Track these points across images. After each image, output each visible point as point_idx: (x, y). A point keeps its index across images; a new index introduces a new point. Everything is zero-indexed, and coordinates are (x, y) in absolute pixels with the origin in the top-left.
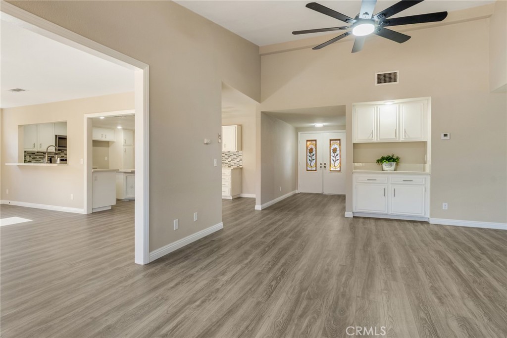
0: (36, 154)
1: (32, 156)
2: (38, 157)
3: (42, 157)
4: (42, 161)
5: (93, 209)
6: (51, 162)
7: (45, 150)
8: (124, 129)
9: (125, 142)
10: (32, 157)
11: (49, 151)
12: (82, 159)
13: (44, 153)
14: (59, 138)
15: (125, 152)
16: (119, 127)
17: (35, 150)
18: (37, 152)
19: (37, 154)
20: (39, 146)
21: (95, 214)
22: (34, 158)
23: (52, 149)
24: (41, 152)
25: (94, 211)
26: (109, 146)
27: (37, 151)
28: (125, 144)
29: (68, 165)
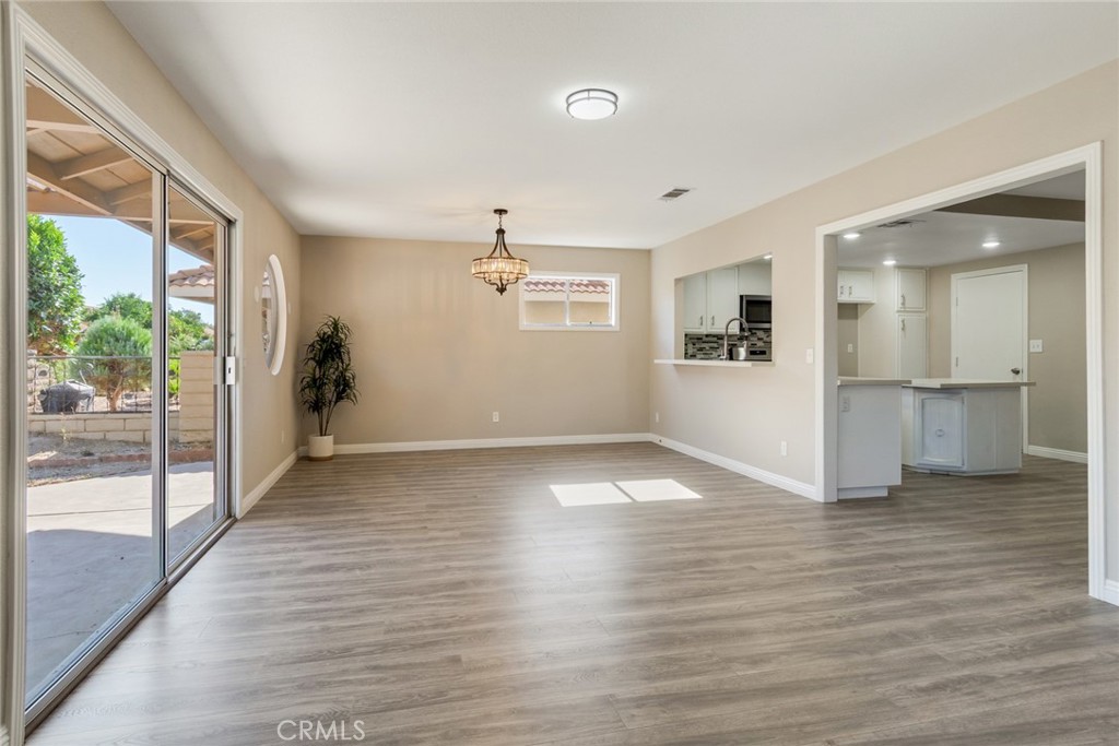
0: (705, 339)
1: (699, 345)
2: (706, 346)
3: (715, 345)
4: (715, 354)
5: (838, 490)
6: (731, 358)
7: (723, 331)
8: (898, 267)
9: (903, 304)
10: (697, 346)
11: (730, 331)
12: (810, 351)
13: (720, 337)
14: (748, 302)
15: (903, 329)
16: (890, 262)
17: (704, 330)
18: (707, 336)
19: (707, 339)
20: (710, 322)
21: (846, 505)
22: (701, 349)
23: (735, 329)
24: (714, 336)
25: (844, 496)
26: (856, 317)
27: (705, 333)
28: (904, 308)
29: (774, 365)
